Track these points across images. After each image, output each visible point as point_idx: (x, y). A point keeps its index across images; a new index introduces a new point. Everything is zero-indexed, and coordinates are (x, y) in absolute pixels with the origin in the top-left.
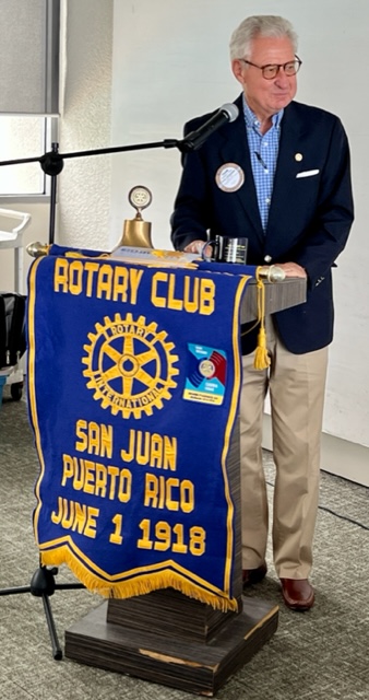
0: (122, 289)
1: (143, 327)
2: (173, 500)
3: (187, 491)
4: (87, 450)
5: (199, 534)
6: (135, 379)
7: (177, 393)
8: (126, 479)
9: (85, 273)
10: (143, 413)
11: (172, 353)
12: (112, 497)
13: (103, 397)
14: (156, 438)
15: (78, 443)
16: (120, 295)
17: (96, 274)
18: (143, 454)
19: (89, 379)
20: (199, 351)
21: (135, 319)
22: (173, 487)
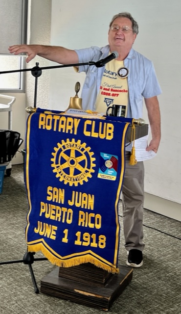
0: (70, 128)
1: (79, 145)
2: (91, 223)
3: (98, 219)
4: (52, 200)
5: (103, 239)
6: (75, 169)
7: (95, 175)
8: (70, 214)
9: (53, 120)
10: (79, 183)
11: (93, 157)
12: (63, 221)
13: (60, 176)
14: (85, 195)
15: (48, 197)
16: (69, 130)
17: (58, 121)
18: (78, 202)
19: (54, 168)
20: (105, 156)
21: (76, 141)
22: (92, 217)
